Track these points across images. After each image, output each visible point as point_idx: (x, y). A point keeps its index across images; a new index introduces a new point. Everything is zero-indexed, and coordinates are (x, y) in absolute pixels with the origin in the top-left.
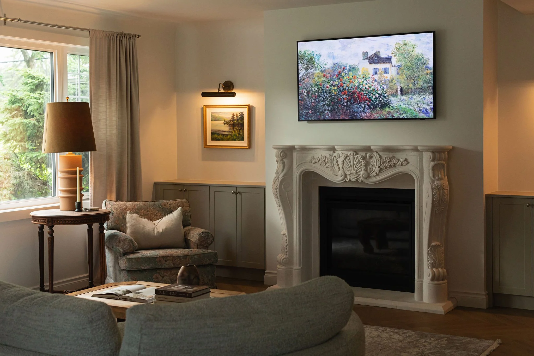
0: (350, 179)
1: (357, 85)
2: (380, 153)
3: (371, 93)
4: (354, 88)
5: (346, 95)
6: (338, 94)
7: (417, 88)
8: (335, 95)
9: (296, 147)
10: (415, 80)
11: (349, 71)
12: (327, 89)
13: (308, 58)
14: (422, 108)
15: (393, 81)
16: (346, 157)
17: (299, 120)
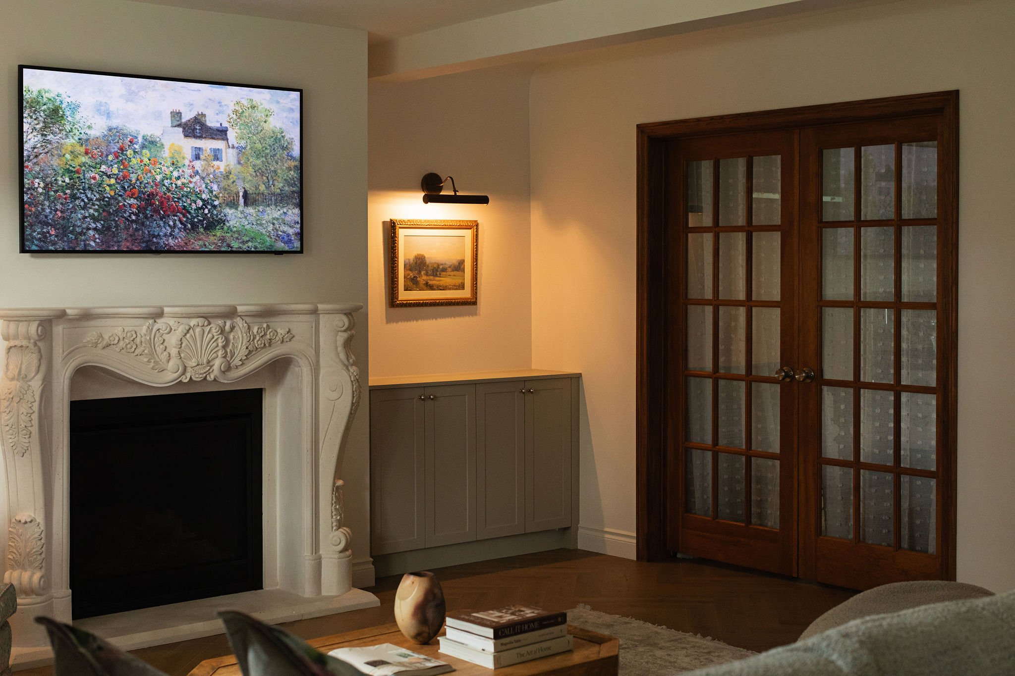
0: (191, 378)
1: (159, 178)
2: (248, 319)
3: (187, 196)
4: (152, 184)
5: (135, 198)
6: (117, 196)
7: (273, 194)
8: (112, 198)
9: (69, 311)
10: (269, 178)
11: (143, 147)
12: (93, 181)
13: (49, 108)
14: (281, 232)
15: (231, 176)
16: (188, 331)
17: (23, 250)
